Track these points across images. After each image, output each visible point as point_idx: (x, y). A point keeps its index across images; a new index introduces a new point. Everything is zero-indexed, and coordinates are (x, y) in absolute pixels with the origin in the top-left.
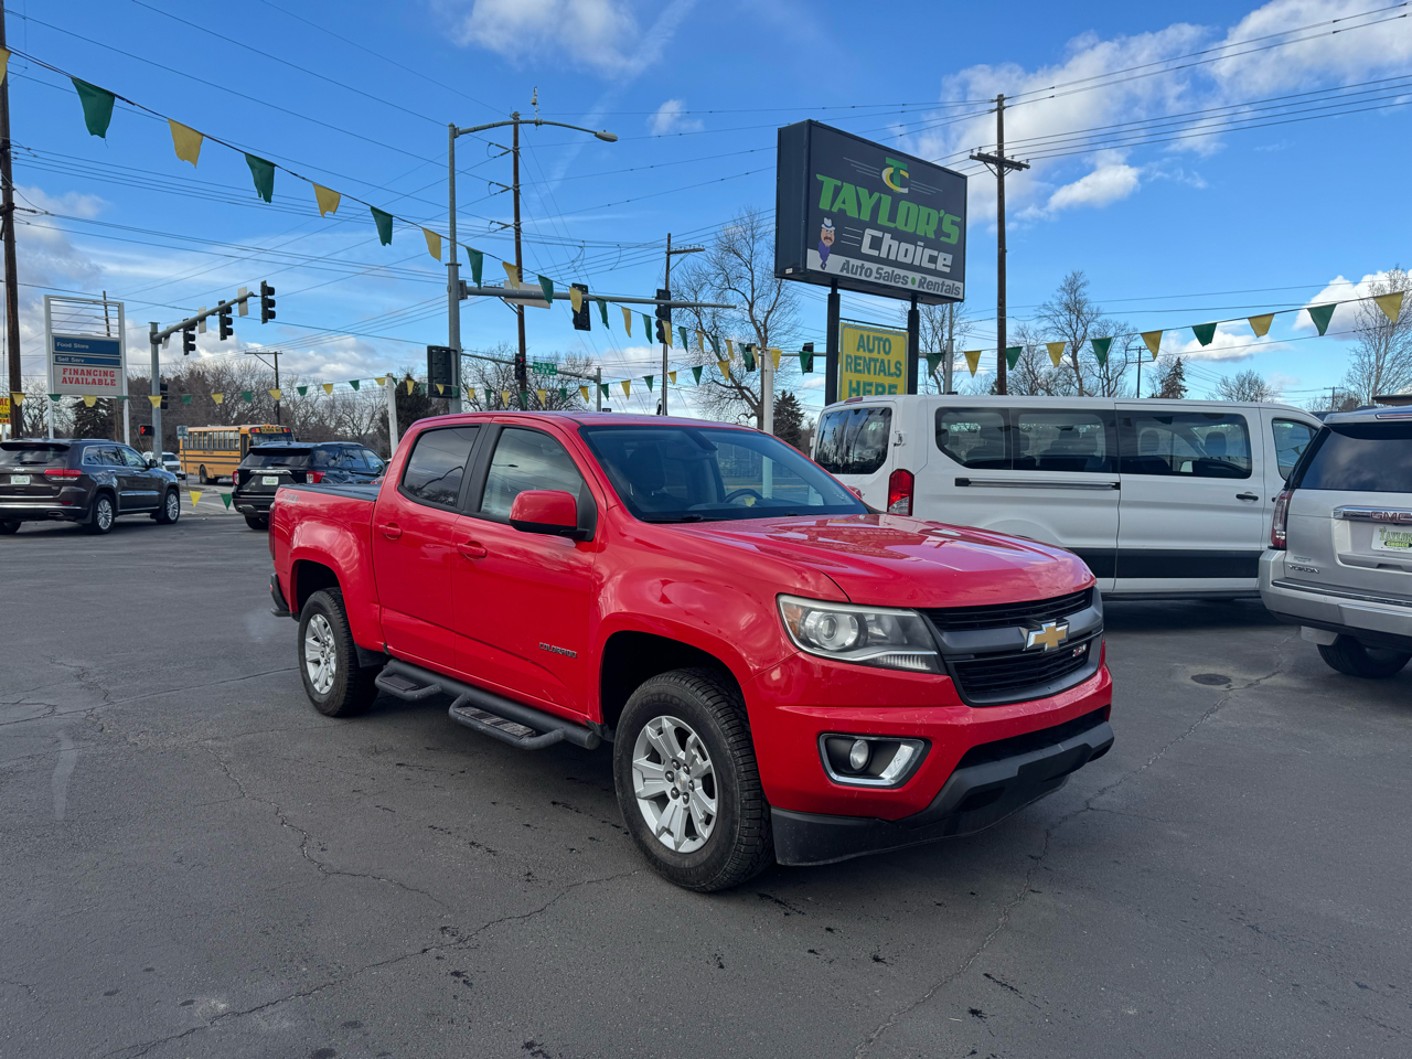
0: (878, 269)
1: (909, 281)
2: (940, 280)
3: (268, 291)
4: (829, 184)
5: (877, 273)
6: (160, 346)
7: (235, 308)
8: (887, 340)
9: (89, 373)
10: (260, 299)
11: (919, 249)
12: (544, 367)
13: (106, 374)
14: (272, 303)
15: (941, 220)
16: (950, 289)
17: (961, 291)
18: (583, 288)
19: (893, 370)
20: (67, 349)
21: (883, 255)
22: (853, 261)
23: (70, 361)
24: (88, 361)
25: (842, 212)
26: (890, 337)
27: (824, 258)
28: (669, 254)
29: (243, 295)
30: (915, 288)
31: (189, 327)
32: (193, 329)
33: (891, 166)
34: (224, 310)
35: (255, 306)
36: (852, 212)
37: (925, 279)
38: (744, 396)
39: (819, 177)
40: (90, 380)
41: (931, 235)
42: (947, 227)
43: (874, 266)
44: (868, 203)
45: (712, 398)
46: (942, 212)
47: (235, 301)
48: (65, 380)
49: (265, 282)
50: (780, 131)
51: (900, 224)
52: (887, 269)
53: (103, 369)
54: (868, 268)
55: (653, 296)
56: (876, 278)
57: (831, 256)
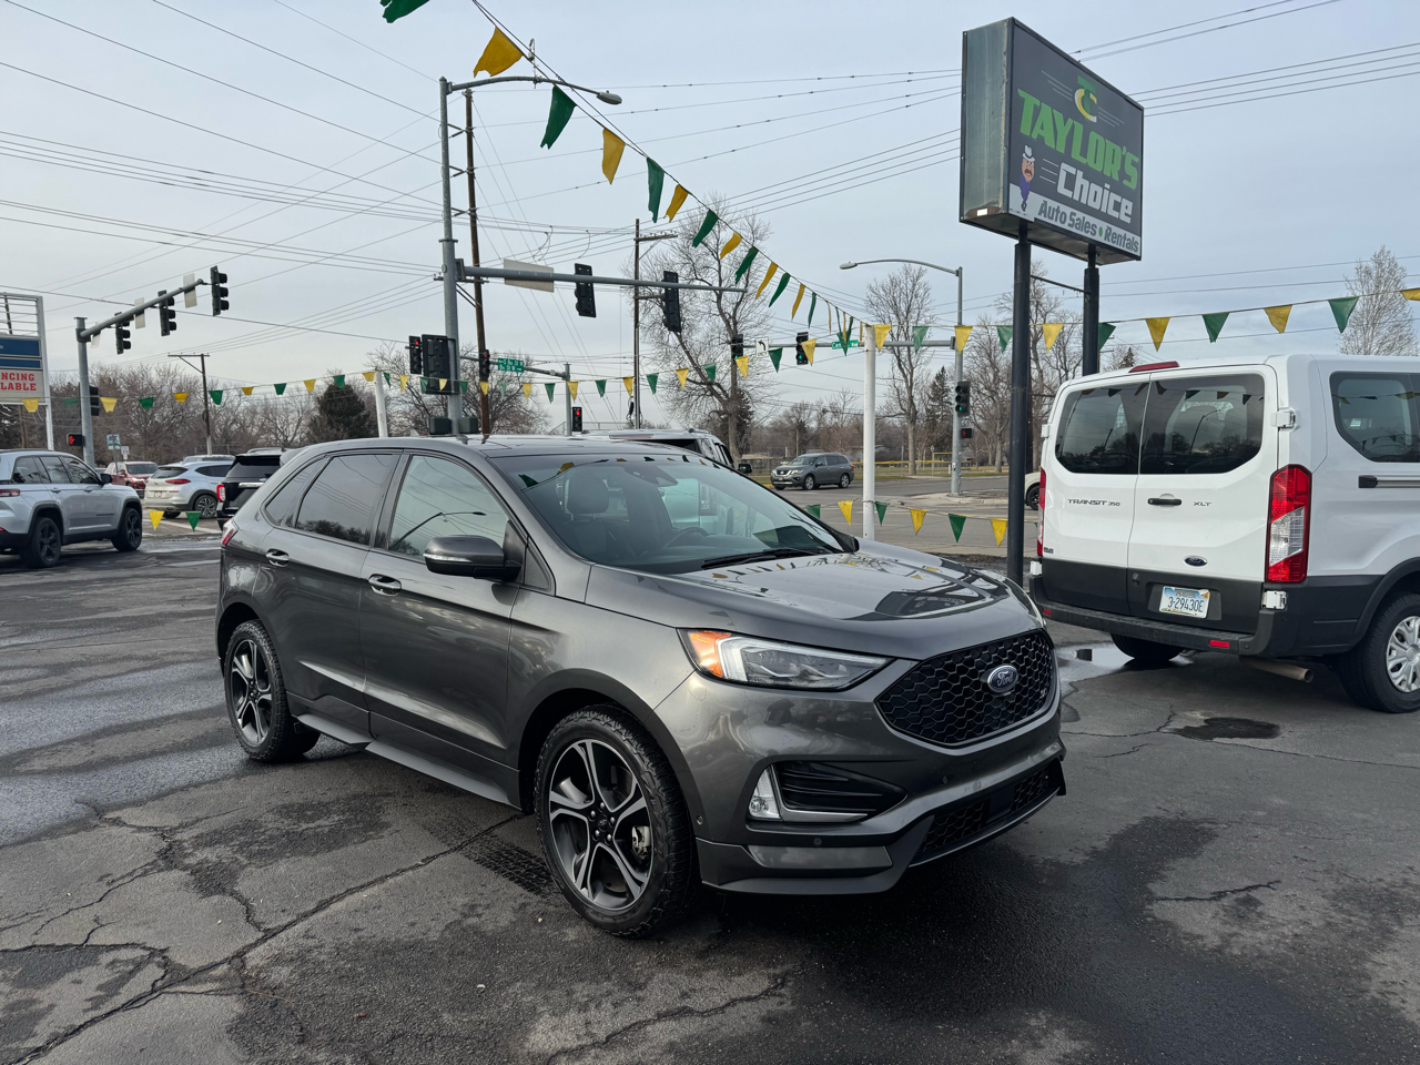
0: (1072, 214)
1: (1097, 230)
2: (1122, 232)
3: (219, 278)
4: (1030, 102)
5: (1071, 219)
6: (88, 344)
7: (179, 298)
9: (4, 377)
10: (209, 288)
11: (1106, 192)
12: (510, 363)
13: (24, 377)
14: (225, 292)
15: (1123, 158)
16: (1133, 244)
17: (1139, 246)
21: (1076, 198)
22: (1052, 204)
25: (1041, 138)
27: (1025, 196)
28: (637, 241)
29: (190, 283)
30: (1101, 239)
31: (124, 321)
32: (128, 325)
33: (1083, 86)
34: (165, 305)
35: (205, 294)
36: (1050, 142)
37: (1110, 229)
38: (713, 393)
39: (1021, 93)
40: (6, 384)
41: (1116, 177)
42: (1131, 171)
43: (1068, 210)
44: (1063, 132)
46: (1125, 148)
47: (181, 290)
49: (216, 268)
50: (966, 36)
51: (1089, 161)
52: (1080, 215)
53: (20, 372)
54: (1064, 213)
55: (660, 277)
56: (1069, 225)
57: (1031, 194)
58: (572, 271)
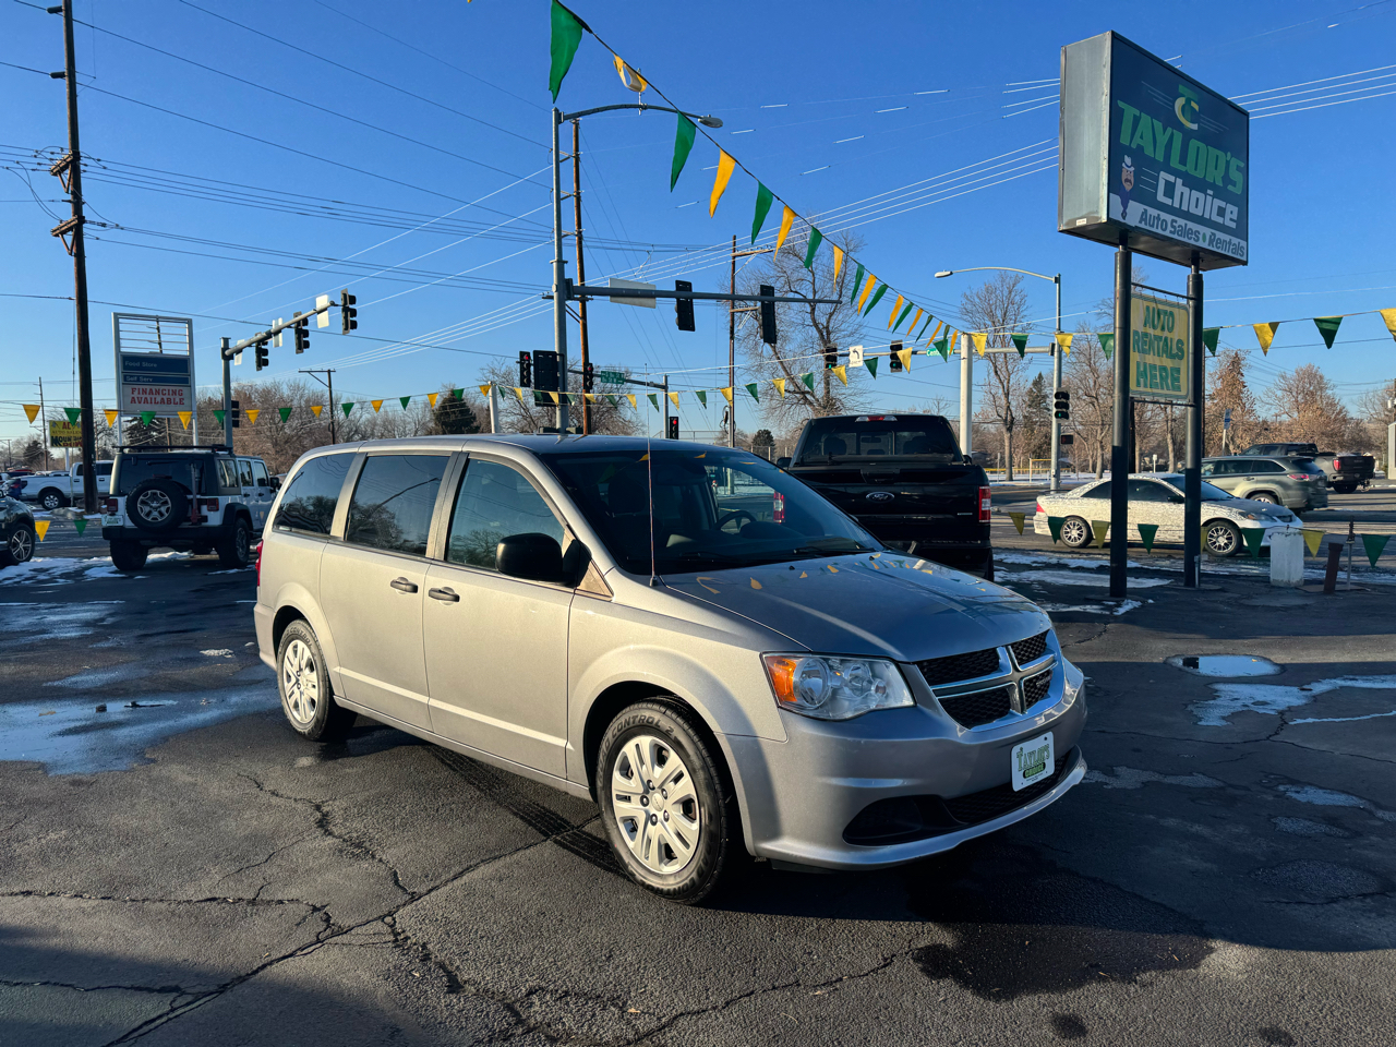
0: (1173, 221)
1: (1201, 236)
2: (1227, 237)
3: (349, 299)
4: (1130, 112)
5: (1172, 226)
6: (231, 361)
8: (1172, 314)
9: (158, 392)
10: (340, 309)
11: (1209, 198)
12: (612, 375)
13: (174, 393)
14: (354, 313)
15: (1228, 163)
16: (1238, 248)
17: (1245, 251)
18: (683, 286)
19: (1175, 351)
20: (133, 368)
21: (1176, 205)
22: (1153, 212)
23: (138, 380)
24: (157, 380)
25: (1140, 148)
26: (1176, 311)
27: (1125, 205)
28: (735, 257)
30: (1205, 245)
31: (263, 341)
32: (266, 344)
33: (1183, 96)
34: (300, 325)
35: (336, 315)
36: (1149, 151)
37: (1213, 234)
38: (807, 401)
39: (1121, 104)
40: (159, 399)
41: (1220, 183)
42: (1236, 176)
43: (1168, 218)
44: (1162, 139)
45: (774, 403)
46: (1229, 154)
47: (312, 312)
48: (133, 400)
49: (346, 290)
51: (1189, 168)
52: (1181, 222)
53: (171, 388)
54: (1164, 220)
55: (757, 292)
56: (1171, 232)
57: (1132, 204)
58: (673, 288)
